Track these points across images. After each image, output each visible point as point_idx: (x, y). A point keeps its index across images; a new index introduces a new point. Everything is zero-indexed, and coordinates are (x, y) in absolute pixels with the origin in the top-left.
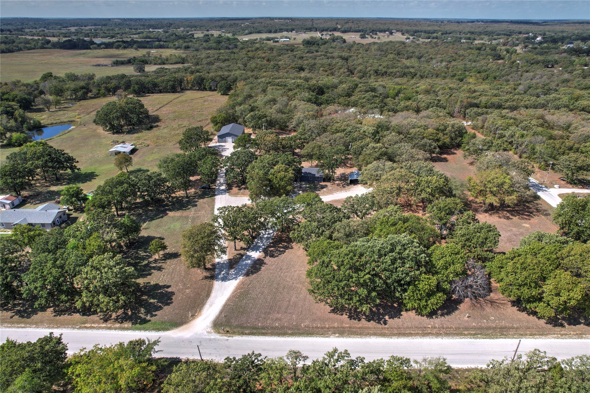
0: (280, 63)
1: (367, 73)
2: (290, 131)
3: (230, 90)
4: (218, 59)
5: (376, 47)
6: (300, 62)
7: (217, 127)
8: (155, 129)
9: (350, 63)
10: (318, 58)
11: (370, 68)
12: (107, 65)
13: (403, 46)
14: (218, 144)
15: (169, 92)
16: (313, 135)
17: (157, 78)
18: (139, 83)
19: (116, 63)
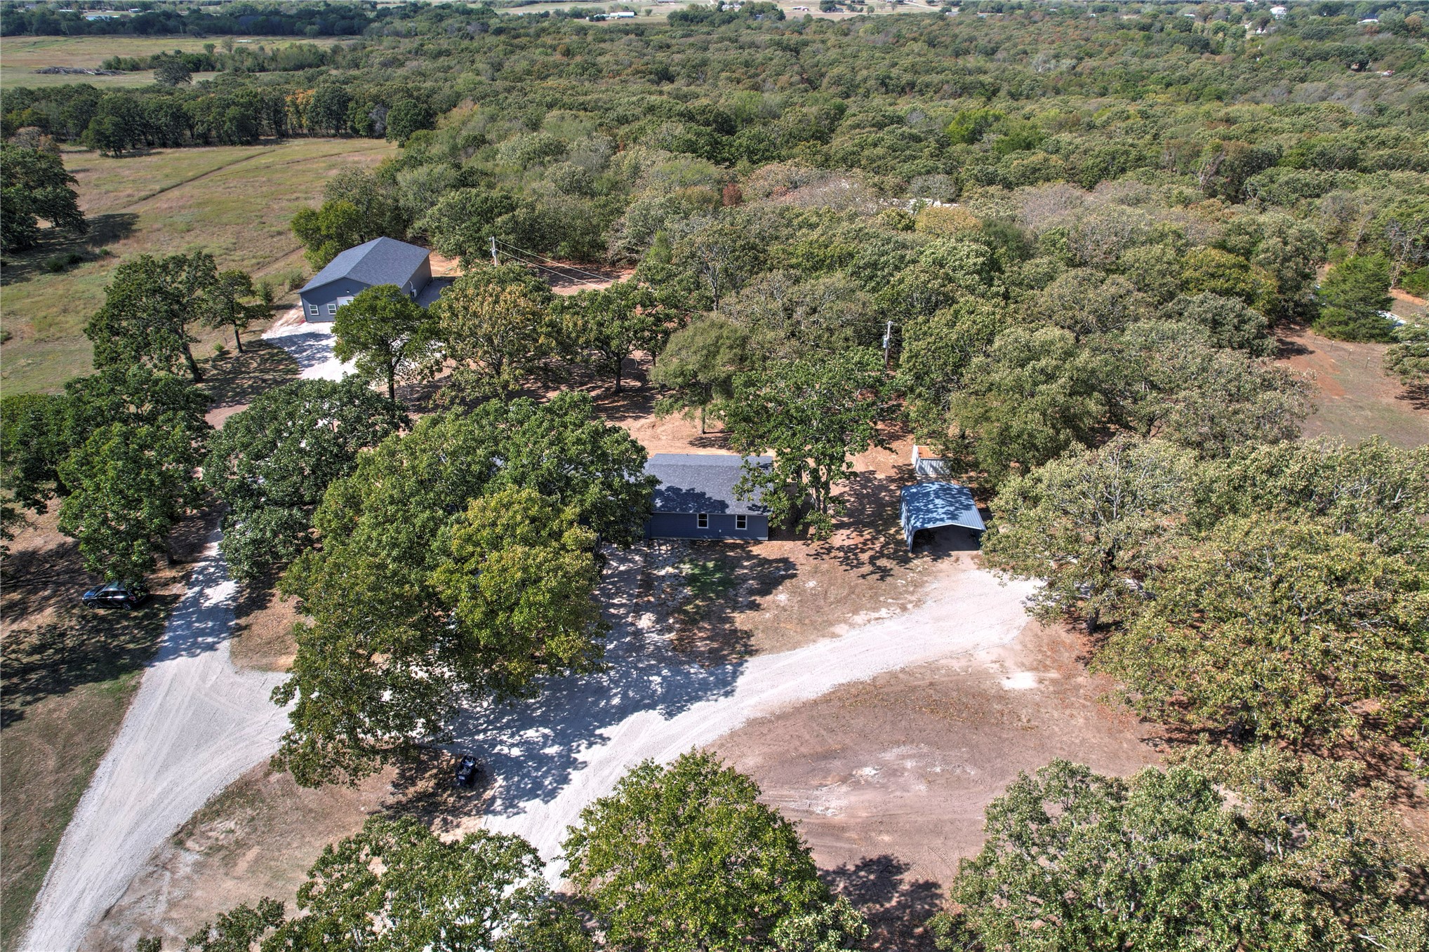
0: (601, 59)
1: (858, 86)
2: (613, 264)
4: (418, 52)
5: (869, 25)
6: (660, 56)
7: (321, 253)
8: (86, 267)
9: (806, 58)
10: (712, 47)
11: (865, 72)
12: (82, 72)
13: (941, 23)
14: (307, 328)
16: (707, 279)
17: (195, 98)
18: (124, 110)
19: (115, 67)
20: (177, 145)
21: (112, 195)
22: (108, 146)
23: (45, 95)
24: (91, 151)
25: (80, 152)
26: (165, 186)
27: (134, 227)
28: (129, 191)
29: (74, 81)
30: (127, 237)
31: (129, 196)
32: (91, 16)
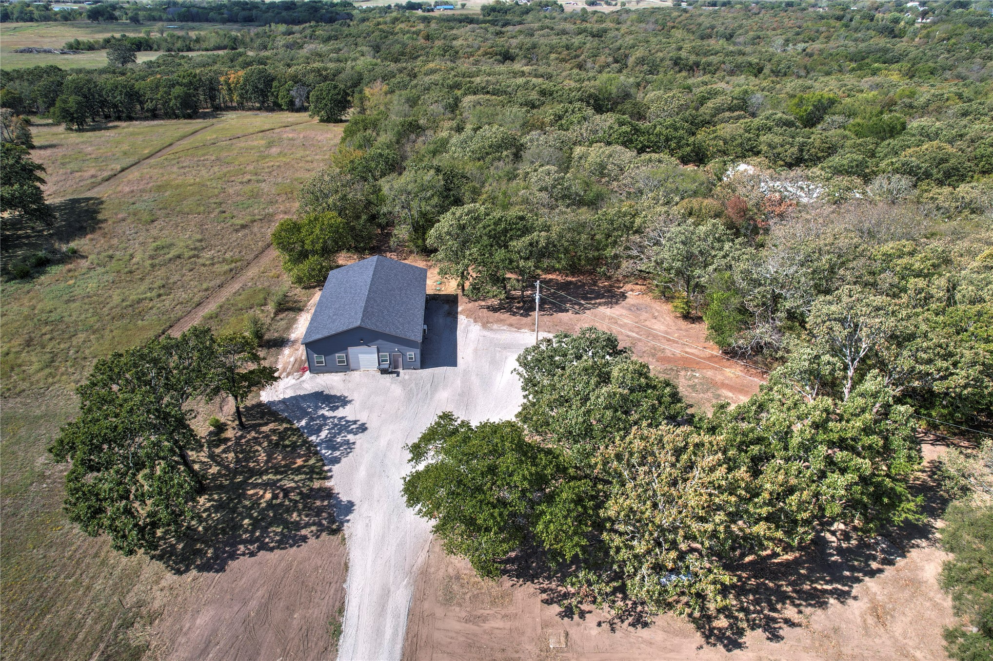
3: (344, 108)
6: (500, 41)
8: (55, 271)
12: (49, 52)
15: (177, 117)
17: (143, 78)
18: (85, 90)
19: (75, 47)
20: (130, 118)
21: (78, 174)
22: (71, 121)
23: (19, 75)
24: (57, 124)
25: (48, 125)
26: (124, 166)
27: (100, 217)
28: (92, 172)
29: (43, 62)
30: (93, 231)
31: (93, 176)
32: (56, 8)
